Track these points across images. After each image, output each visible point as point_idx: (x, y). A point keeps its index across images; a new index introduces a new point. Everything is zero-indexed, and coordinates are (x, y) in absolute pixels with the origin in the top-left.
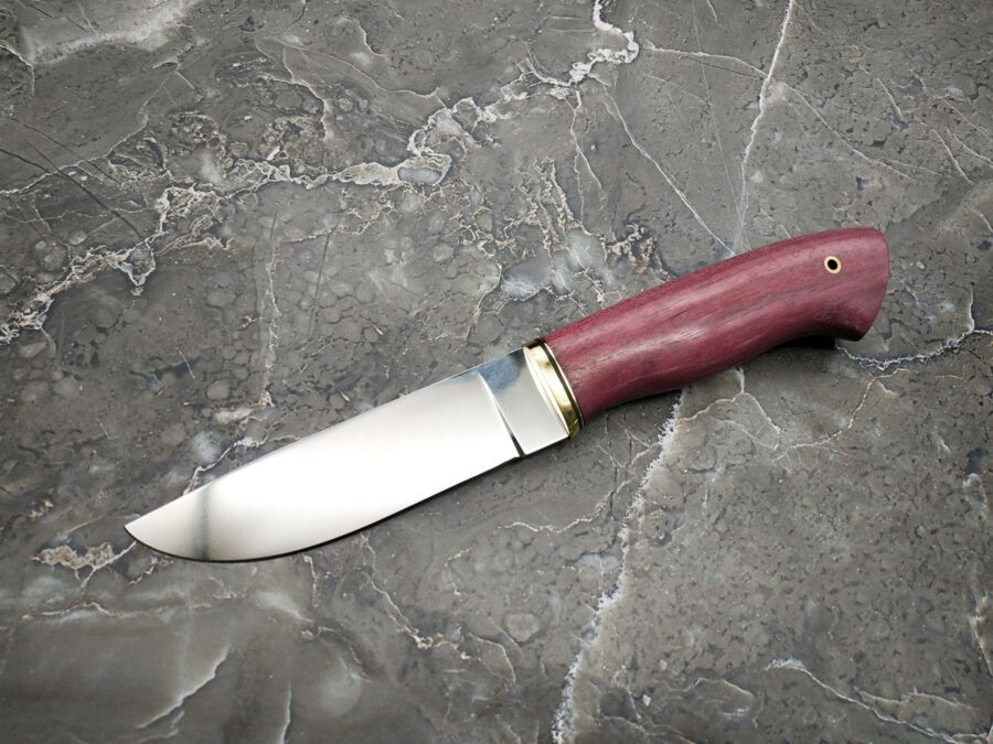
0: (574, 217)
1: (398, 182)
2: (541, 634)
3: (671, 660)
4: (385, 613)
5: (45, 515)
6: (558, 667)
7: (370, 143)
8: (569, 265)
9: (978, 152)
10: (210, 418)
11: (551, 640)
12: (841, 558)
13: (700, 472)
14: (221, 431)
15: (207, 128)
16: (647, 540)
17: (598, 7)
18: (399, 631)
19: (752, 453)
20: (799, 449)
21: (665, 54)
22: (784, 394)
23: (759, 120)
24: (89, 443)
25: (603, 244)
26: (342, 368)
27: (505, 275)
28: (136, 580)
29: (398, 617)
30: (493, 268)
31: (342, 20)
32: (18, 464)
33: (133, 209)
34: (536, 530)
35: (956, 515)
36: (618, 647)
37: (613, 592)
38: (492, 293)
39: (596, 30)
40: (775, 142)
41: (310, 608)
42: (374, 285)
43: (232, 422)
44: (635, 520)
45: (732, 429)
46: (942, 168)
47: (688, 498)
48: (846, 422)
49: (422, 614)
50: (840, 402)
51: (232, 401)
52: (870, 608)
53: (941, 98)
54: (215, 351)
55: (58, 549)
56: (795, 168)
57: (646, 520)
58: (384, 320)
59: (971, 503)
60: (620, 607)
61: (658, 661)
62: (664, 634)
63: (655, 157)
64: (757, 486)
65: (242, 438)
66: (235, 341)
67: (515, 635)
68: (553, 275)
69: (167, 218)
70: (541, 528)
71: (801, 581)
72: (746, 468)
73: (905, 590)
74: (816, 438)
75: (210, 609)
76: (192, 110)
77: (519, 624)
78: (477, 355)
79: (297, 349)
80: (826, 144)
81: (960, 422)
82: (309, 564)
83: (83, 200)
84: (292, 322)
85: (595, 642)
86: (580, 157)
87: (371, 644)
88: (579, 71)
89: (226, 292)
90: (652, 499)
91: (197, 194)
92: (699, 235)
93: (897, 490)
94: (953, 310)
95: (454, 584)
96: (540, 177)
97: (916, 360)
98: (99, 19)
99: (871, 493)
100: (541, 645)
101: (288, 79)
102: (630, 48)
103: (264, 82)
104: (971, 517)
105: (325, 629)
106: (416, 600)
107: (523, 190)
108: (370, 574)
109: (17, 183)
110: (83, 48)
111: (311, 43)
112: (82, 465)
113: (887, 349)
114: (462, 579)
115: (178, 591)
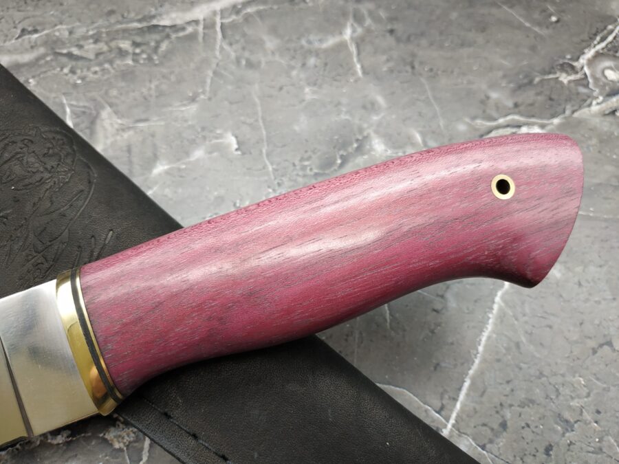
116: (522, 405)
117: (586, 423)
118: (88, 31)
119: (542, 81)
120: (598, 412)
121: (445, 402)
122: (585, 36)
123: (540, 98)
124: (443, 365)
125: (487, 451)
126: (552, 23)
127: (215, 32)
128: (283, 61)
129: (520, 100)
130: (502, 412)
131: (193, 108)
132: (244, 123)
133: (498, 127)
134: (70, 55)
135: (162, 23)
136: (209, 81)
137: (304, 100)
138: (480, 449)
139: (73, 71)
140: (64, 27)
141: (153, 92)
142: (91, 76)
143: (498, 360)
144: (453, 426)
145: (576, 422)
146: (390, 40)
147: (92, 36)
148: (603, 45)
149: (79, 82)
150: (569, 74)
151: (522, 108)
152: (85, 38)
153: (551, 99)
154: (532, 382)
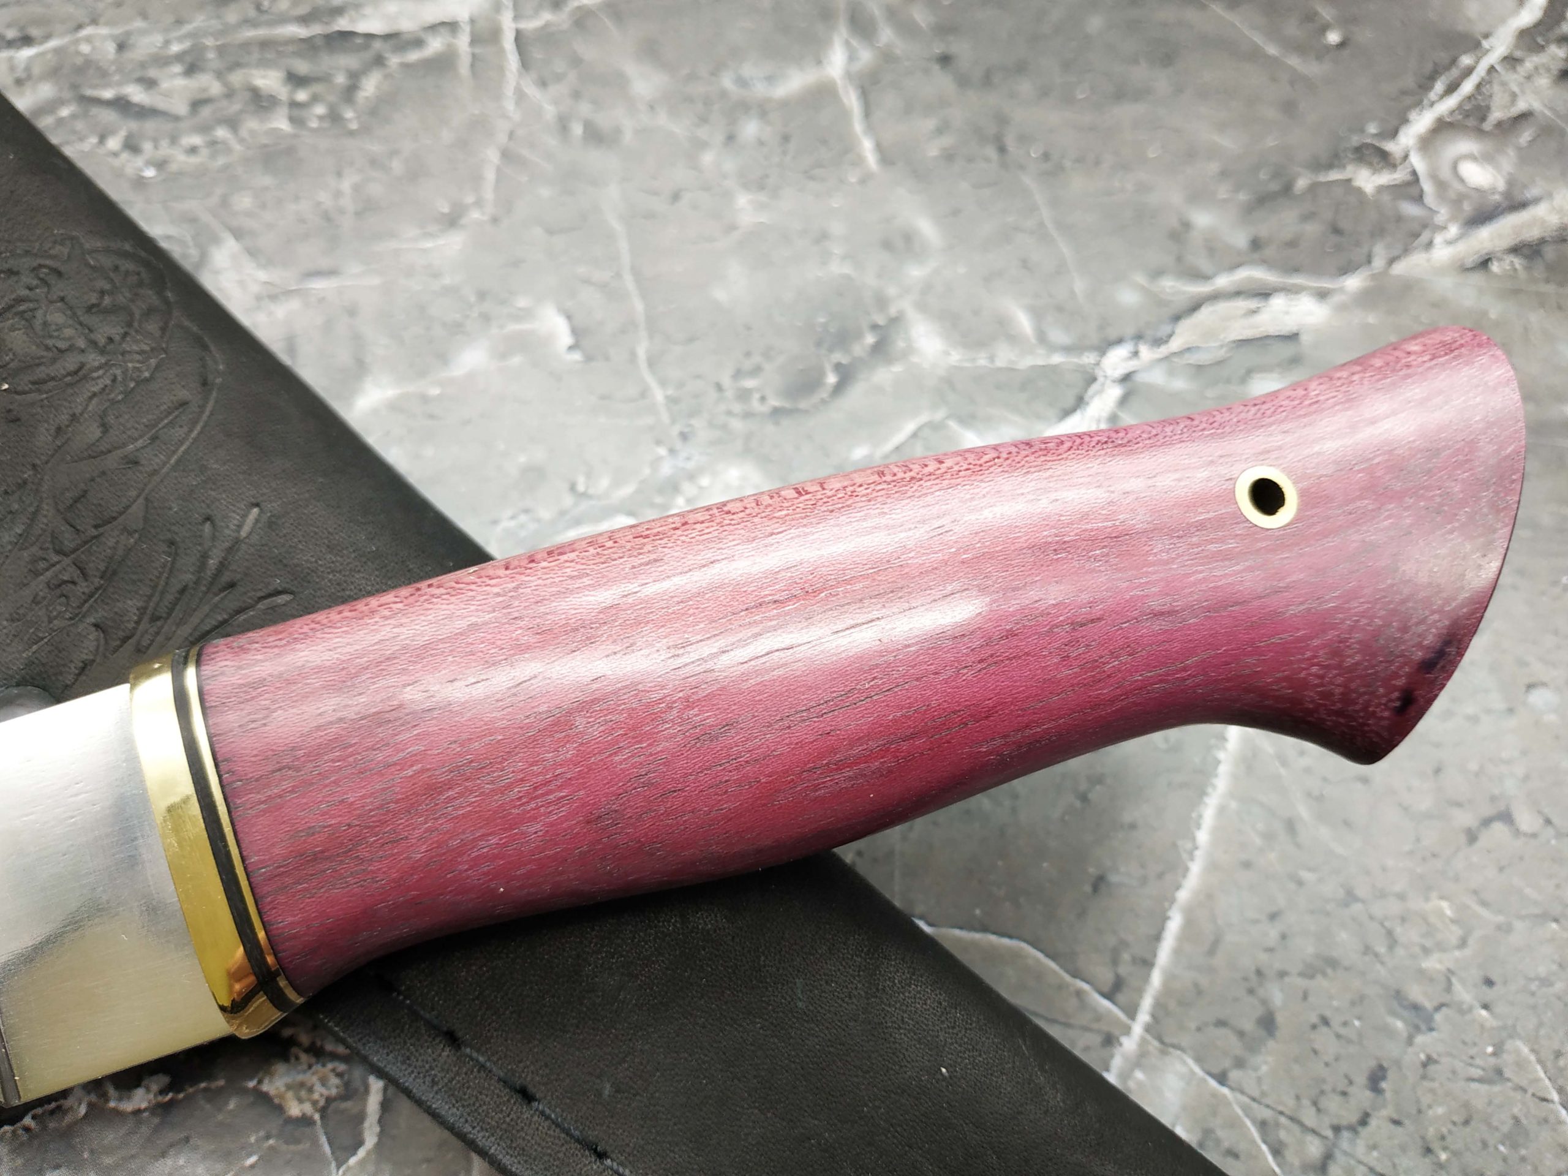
116: (1309, 972)
117: (1463, 1011)
118: (167, 43)
119: (1313, 188)
120: (1489, 983)
121: (1123, 970)
122: (1409, 81)
123: (1312, 229)
124: (1114, 878)
125: (1231, 1088)
126: (1328, 48)
127: (501, 51)
128: (679, 128)
129: (1263, 231)
130: (1261, 992)
131: (453, 244)
132: (587, 282)
133: (1215, 297)
134: (121, 104)
135: (362, 27)
136: (490, 175)
137: (732, 227)
138: (1213, 1083)
139: (131, 146)
140: (103, 31)
141: (347, 203)
142: (180, 159)
143: (1247, 865)
144: (1148, 1029)
145: (1438, 1008)
146: (943, 82)
147: (179, 58)
148: (1452, 102)
149: (150, 173)
150: (1375, 171)
151: (1269, 252)
152: (162, 61)
153: (1337, 231)
154: (1328, 914)
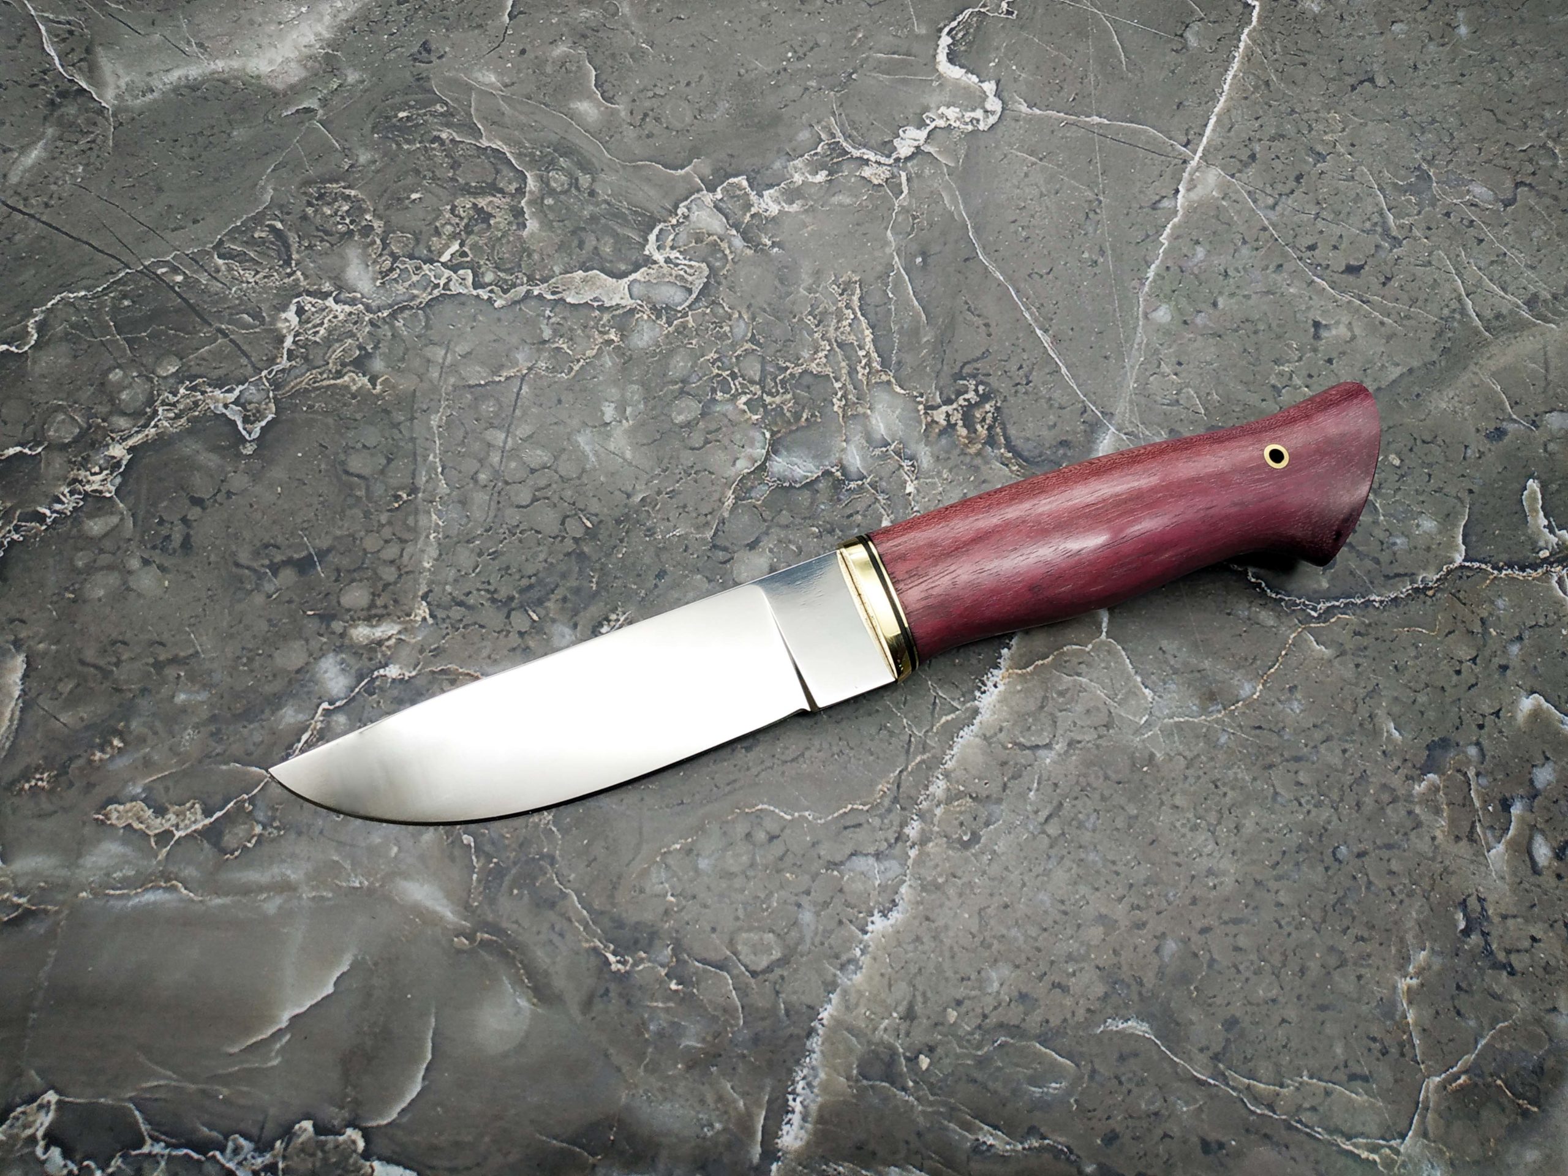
0: (882, 364)
1: (628, 302)
2: (784, 961)
3: (963, 1009)
4: (569, 920)
5: (112, 757)
6: (804, 1009)
7: (591, 241)
8: (869, 438)
9: (1503, 289)
10: (342, 635)
11: (796, 970)
12: (1221, 883)
13: (1029, 748)
14: (357, 655)
15: (357, 210)
16: (945, 839)
17: (945, 40)
18: (586, 945)
19: (1107, 726)
20: (1178, 725)
21: (1040, 119)
22: (1164, 644)
23: (1174, 226)
24: (174, 661)
25: (921, 407)
26: (530, 572)
27: (774, 447)
28: (232, 854)
29: (586, 927)
30: (757, 435)
31: (561, 49)
32: (78, 685)
33: (247, 326)
34: (789, 817)
35: (1397, 833)
36: (890, 986)
37: (891, 910)
38: (751, 473)
39: (940, 76)
40: (1196, 260)
41: (467, 907)
42: (583, 453)
43: (372, 642)
44: (930, 811)
45: (1082, 689)
46: (1446, 311)
47: (1009, 785)
48: (1250, 689)
49: (619, 924)
50: (1246, 659)
51: (373, 612)
52: (1253, 957)
53: (1458, 201)
54: (355, 539)
55: (128, 805)
56: (1221, 302)
57: (946, 812)
58: (594, 506)
59: (1423, 817)
60: (898, 932)
61: (945, 1009)
62: (956, 973)
63: (1009, 279)
64: (1110, 773)
65: (385, 666)
66: (383, 526)
67: (747, 961)
68: (843, 450)
69: (294, 342)
70: (796, 814)
71: (1159, 913)
72: (1098, 747)
73: (1308, 935)
74: (1204, 710)
75: (329, 899)
76: (337, 182)
77: (754, 945)
78: (725, 562)
79: (468, 542)
80: (1272, 268)
81: (1422, 698)
82: (469, 845)
83: (177, 311)
84: (463, 503)
85: (858, 978)
86: (898, 273)
87: (548, 960)
88: (909, 140)
89: (372, 455)
90: (957, 782)
91: (338, 308)
92: (1064, 400)
93: (1314, 792)
94: (1435, 530)
95: (667, 886)
96: (835, 303)
97: (1368, 604)
98: (208, 38)
99: (1276, 793)
100: (782, 977)
101: (477, 140)
102: (988, 107)
103: (442, 142)
104: (1420, 837)
105: (486, 936)
106: (614, 905)
107: (810, 321)
108: (552, 864)
109: (85, 282)
110: (183, 82)
111: (513, 84)
112: (165, 691)
113: (1325, 585)
114: (679, 880)
115: (289, 872)
116: (1272, 139)
117: (1340, 155)
120: (1352, 145)
121: (1191, 137)
130: (1250, 146)
143: (1246, 98)
144: (1201, 158)
145: (1329, 154)
